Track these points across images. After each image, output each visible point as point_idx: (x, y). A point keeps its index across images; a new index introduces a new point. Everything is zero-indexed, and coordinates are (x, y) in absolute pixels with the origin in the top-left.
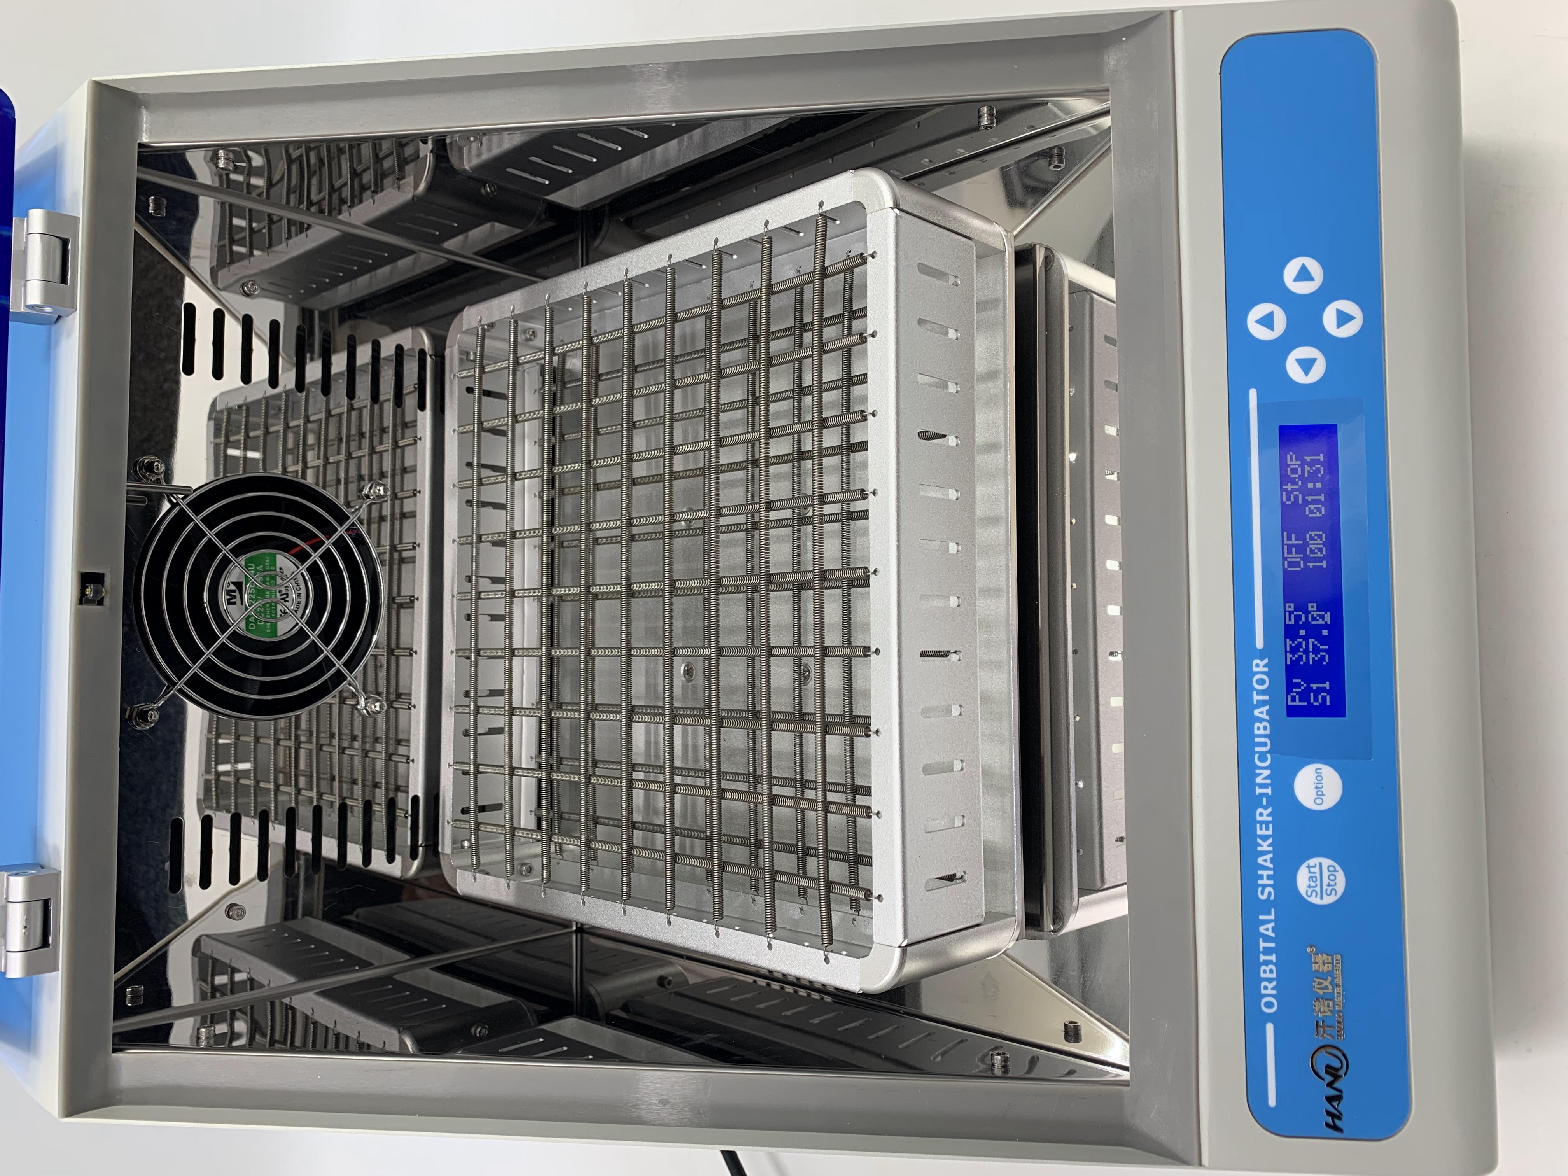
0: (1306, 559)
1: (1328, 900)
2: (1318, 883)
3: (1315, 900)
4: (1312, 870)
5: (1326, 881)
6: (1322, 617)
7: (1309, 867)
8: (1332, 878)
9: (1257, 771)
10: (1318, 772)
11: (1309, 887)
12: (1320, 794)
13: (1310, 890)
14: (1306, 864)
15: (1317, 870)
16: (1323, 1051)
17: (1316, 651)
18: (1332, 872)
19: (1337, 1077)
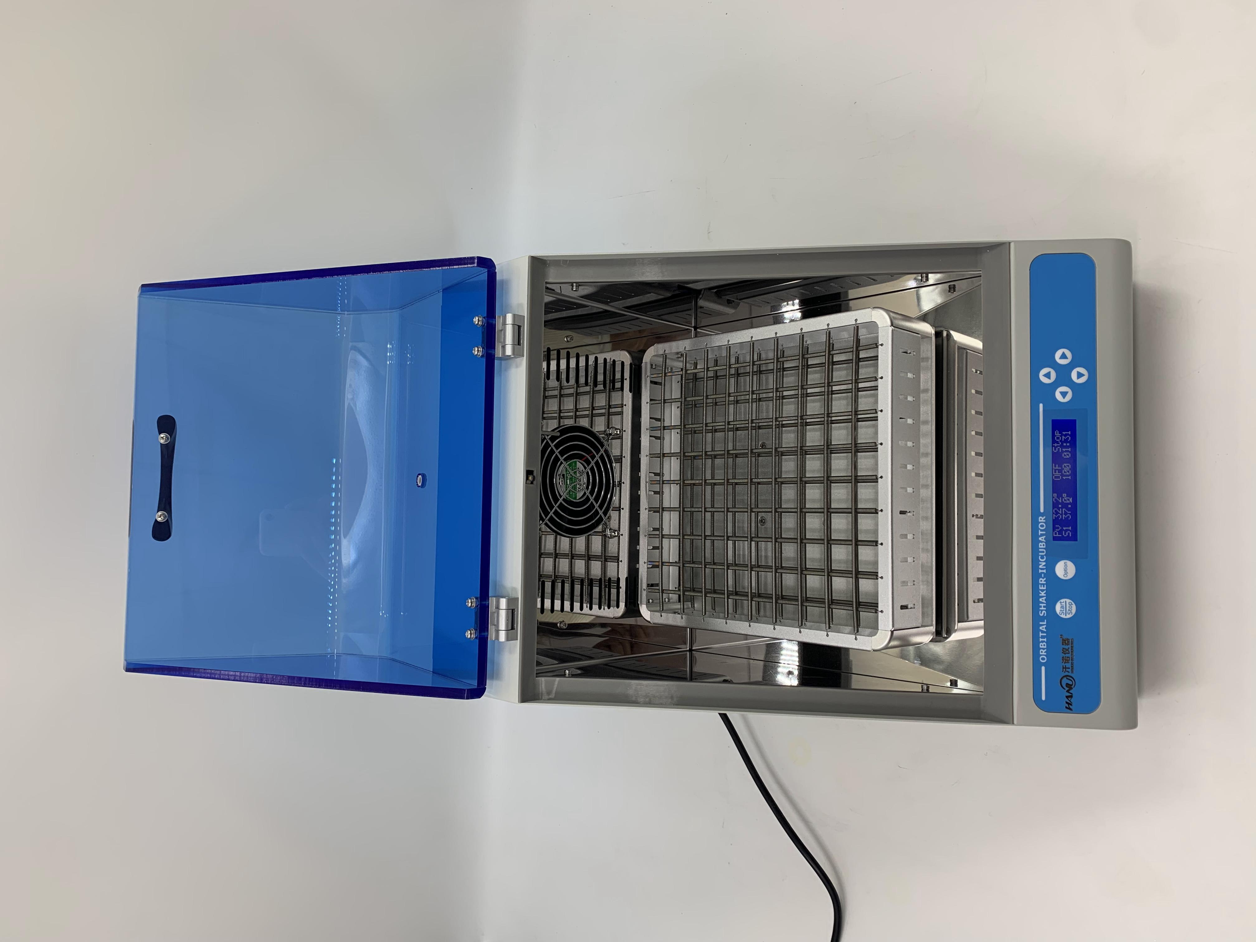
0: (1062, 475)
1: (1068, 616)
2: (1065, 609)
3: (1063, 616)
4: (1062, 604)
5: (1067, 609)
6: (1069, 500)
7: (1061, 603)
8: (1070, 607)
9: (1040, 563)
10: (1065, 564)
11: (1061, 611)
12: (1066, 573)
13: (1061, 612)
14: (1059, 602)
15: (1064, 604)
16: (1065, 678)
17: (1066, 514)
18: (1071, 604)
19: (1071, 688)
